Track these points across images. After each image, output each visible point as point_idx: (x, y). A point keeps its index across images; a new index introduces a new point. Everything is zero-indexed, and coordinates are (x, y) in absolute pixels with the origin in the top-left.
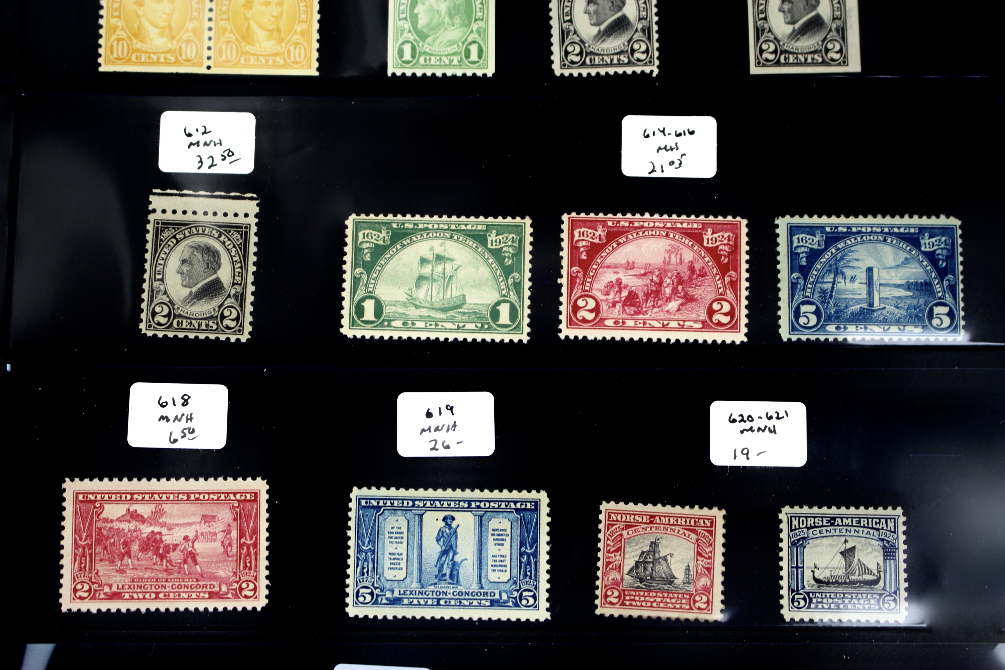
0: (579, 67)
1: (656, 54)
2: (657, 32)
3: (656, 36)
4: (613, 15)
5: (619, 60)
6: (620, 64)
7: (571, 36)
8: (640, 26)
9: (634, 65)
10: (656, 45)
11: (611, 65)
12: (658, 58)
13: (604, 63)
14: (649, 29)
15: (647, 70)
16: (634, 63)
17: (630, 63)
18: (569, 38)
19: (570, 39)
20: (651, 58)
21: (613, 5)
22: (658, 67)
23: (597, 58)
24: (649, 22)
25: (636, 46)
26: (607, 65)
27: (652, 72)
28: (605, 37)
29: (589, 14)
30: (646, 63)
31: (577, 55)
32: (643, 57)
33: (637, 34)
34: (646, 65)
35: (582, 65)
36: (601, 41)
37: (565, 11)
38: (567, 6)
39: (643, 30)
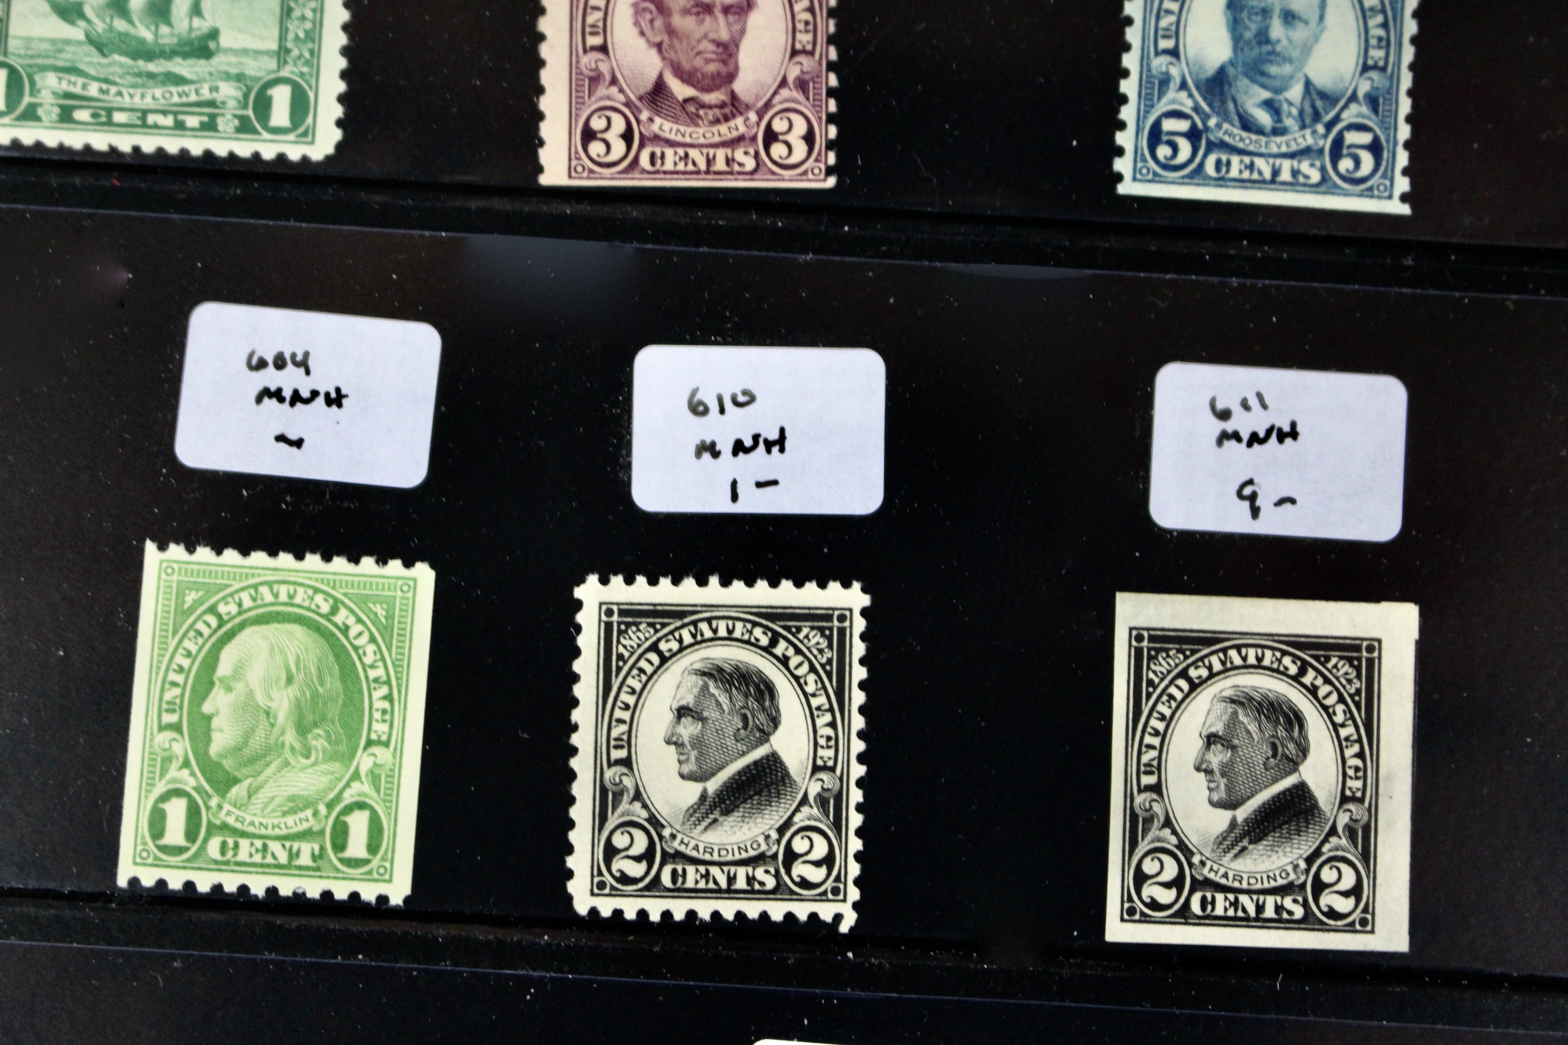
0: (640, 894)
1: (854, 870)
2: (859, 808)
3: (856, 820)
4: (744, 754)
5: (750, 880)
6: (753, 892)
7: (624, 806)
8: (814, 789)
9: (792, 896)
10: (856, 844)
11: (730, 892)
12: (857, 882)
13: (711, 885)
14: (838, 798)
15: (826, 912)
16: (792, 892)
17: (779, 891)
18: (620, 810)
19: (623, 815)
20: (838, 879)
21: (745, 727)
22: (856, 906)
23: (691, 870)
24: (841, 779)
25: (800, 845)
26: (717, 893)
27: (838, 918)
28: (716, 814)
29: (679, 745)
30: (825, 893)
31: (638, 859)
32: (816, 875)
33: (805, 810)
34: (822, 897)
35: (648, 888)
36: (704, 824)
37: (615, 733)
38: (621, 721)
39: (822, 802)
